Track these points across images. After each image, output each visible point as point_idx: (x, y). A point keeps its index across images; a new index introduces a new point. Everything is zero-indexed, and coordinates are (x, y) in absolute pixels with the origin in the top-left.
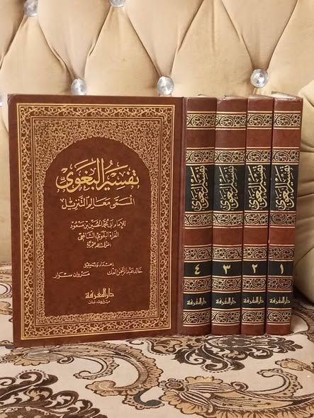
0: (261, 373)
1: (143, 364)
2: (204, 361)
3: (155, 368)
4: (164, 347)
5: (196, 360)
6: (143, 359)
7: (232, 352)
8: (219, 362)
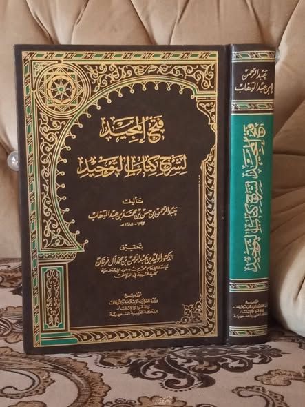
0: (237, 391)
1: (86, 380)
2: (165, 375)
3: (100, 384)
4: (116, 358)
5: (154, 373)
7: (201, 363)
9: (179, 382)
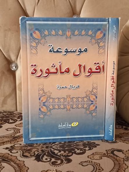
0: (81, 163)
1: (18, 165)
2: (51, 160)
3: (24, 166)
4: (29, 153)
5: (46, 159)
6: (18, 162)
7: (65, 152)
8: (59, 159)
9: (57, 162)
